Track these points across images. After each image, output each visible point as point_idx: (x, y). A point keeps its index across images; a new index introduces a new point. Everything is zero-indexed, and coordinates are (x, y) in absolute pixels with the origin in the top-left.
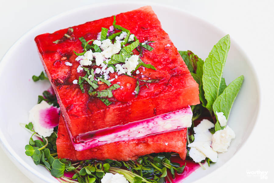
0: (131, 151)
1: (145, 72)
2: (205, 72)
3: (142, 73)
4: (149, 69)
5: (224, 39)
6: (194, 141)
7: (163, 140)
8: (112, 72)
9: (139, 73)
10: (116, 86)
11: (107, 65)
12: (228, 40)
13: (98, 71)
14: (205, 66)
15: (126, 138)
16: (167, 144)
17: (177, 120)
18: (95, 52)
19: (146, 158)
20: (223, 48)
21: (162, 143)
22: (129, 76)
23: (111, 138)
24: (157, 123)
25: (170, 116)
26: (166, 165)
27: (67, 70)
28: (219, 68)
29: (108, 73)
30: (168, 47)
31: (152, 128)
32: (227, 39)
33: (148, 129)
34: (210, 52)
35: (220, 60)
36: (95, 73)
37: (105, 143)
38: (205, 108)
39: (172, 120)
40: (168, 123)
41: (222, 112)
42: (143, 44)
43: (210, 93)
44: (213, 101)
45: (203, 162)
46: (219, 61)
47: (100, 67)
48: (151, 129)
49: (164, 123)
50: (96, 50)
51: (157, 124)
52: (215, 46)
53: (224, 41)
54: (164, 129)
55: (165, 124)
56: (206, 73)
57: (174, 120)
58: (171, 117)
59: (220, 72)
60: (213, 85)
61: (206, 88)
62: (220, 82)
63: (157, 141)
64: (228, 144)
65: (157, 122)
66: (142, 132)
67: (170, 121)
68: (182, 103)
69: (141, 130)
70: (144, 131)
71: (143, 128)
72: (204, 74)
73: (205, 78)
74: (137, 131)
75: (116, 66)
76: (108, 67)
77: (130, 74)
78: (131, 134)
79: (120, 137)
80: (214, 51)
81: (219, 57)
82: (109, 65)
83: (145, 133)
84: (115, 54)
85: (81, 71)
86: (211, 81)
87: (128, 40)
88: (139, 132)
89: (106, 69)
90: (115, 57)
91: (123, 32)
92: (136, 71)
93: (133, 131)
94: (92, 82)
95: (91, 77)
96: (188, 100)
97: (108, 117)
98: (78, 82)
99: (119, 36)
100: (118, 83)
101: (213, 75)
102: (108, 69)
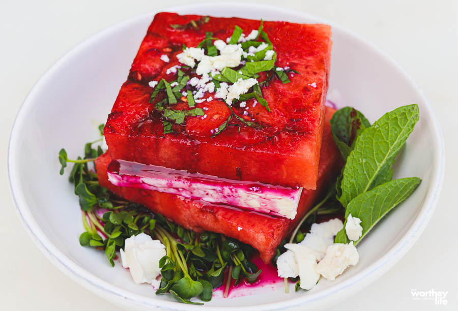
0: (192, 217)
1: (254, 109)
2: (358, 147)
3: (247, 108)
4: (262, 106)
5: (406, 108)
6: (300, 242)
7: (240, 220)
8: (211, 91)
9: (245, 106)
10: (199, 112)
11: (211, 79)
12: (412, 113)
13: (194, 82)
14: (361, 140)
15: (187, 194)
16: (239, 229)
17: (269, 200)
18: (208, 55)
19: (213, 237)
20: (399, 123)
21: (235, 224)
22: (227, 105)
23: (161, 185)
24: (236, 192)
26: (236, 260)
27: (157, 66)
28: (383, 151)
29: (205, 90)
30: (312, 87)
31: (228, 195)
32: (411, 111)
33: (221, 194)
34: (377, 120)
35: (388, 139)
36: (188, 83)
37: (155, 189)
38: (338, 202)
39: (261, 197)
40: (253, 198)
41: (359, 218)
42: (279, 69)
44: (354, 195)
45: (291, 280)
46: (386, 140)
47: (200, 77)
49: (248, 196)
50: (209, 53)
51: (237, 194)
52: (387, 114)
53: (404, 111)
54: (248, 205)
55: (249, 198)
56: (358, 150)
57: (265, 198)
58: (260, 191)
59: (382, 157)
60: (365, 172)
62: (376, 173)
63: (230, 219)
64: (340, 270)
65: (236, 190)
67: (258, 197)
68: (285, 177)
69: (211, 192)
70: (215, 195)
71: (214, 190)
72: (354, 150)
73: (355, 157)
74: (205, 192)
75: (221, 84)
76: (210, 82)
77: (229, 102)
78: (195, 191)
79: (177, 189)
80: (384, 121)
81: (388, 134)
82: (213, 79)
83: (217, 198)
84: (227, 67)
85: (172, 73)
86: (362, 166)
87: (264, 57)
88: (206, 193)
89: (206, 83)
90: (226, 71)
91: (263, 43)
92: (241, 102)
93: (198, 188)
94: (174, 93)
95: (175, 86)
96: (296, 177)
97: (163, 152)
98: (156, 86)
99: (256, 47)
100: (204, 108)
101: (369, 157)
102: (208, 84)
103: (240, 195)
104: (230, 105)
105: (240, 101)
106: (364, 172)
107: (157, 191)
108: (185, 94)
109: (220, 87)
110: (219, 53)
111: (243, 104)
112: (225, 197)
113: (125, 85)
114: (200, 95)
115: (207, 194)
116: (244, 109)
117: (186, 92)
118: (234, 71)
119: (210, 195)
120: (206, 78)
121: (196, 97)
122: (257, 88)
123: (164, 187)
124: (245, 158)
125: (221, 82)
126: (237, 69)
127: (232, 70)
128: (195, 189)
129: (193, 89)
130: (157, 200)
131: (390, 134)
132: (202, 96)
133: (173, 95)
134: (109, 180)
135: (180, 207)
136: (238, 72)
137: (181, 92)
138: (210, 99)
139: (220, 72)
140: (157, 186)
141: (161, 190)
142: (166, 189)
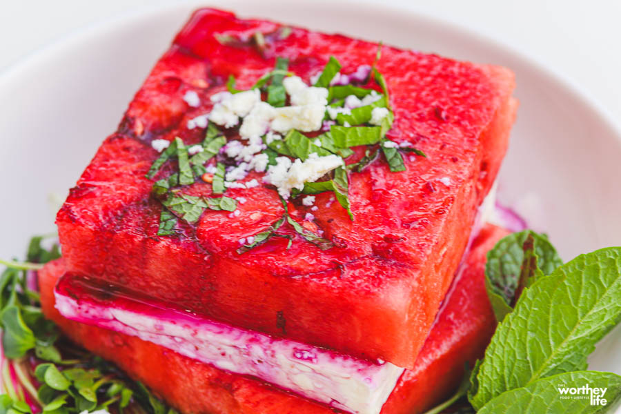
0: (195, 394)
3: (315, 209)
8: (260, 168)
9: (311, 204)
11: (264, 146)
13: (234, 149)
14: (529, 297)
15: (188, 349)
18: (266, 102)
20: (601, 277)
22: (281, 198)
23: (144, 327)
24: (273, 356)
25: (316, 358)
28: (565, 324)
29: (250, 167)
30: (442, 184)
31: (259, 361)
33: (246, 356)
36: (223, 150)
39: (314, 371)
40: (302, 371)
42: (388, 144)
43: (506, 371)
46: (572, 304)
47: (245, 142)
48: (257, 362)
49: (292, 367)
51: (274, 360)
54: (293, 384)
55: (295, 370)
56: (519, 315)
57: (320, 374)
58: (314, 360)
60: (528, 359)
61: (499, 351)
65: (273, 352)
66: (230, 356)
67: (309, 370)
68: (358, 339)
69: (230, 351)
70: (237, 358)
71: (235, 347)
72: (513, 314)
73: (513, 327)
74: (219, 349)
75: (278, 159)
76: (261, 152)
77: (284, 193)
78: (203, 346)
79: (172, 337)
80: (574, 269)
81: (578, 295)
82: (268, 147)
83: (240, 364)
84: (296, 130)
85: (198, 128)
86: (524, 345)
87: (370, 119)
88: (222, 351)
89: (255, 154)
90: (293, 135)
91: (374, 93)
92: (305, 197)
93: (207, 341)
94: (192, 166)
95: (197, 153)
96: (378, 341)
97: (153, 267)
98: (165, 149)
99: (361, 98)
100: (238, 199)
101: (540, 332)
102: (257, 156)
103: (278, 363)
104: (285, 198)
105: (304, 194)
106: (526, 358)
107: (136, 338)
108: (212, 169)
109: (275, 164)
110: (288, 102)
111: (308, 201)
112: (254, 364)
113: (109, 141)
114: (239, 174)
115: (223, 354)
116: (308, 209)
117: (216, 166)
118: (306, 138)
119: (227, 356)
120: (255, 146)
121: (230, 176)
122: (341, 175)
123: (150, 332)
124: (292, 295)
125: (280, 155)
126: (311, 135)
127: (303, 137)
128: (201, 342)
129: (230, 162)
130: (139, 355)
131: (582, 295)
132: (242, 177)
133: (189, 169)
134: (56, 306)
135: (175, 373)
136: (313, 141)
137: (206, 165)
138: (253, 183)
139: (283, 137)
140: (136, 327)
141: (145, 337)
142: (153, 335)
